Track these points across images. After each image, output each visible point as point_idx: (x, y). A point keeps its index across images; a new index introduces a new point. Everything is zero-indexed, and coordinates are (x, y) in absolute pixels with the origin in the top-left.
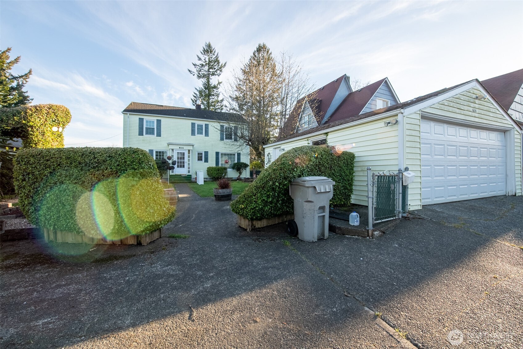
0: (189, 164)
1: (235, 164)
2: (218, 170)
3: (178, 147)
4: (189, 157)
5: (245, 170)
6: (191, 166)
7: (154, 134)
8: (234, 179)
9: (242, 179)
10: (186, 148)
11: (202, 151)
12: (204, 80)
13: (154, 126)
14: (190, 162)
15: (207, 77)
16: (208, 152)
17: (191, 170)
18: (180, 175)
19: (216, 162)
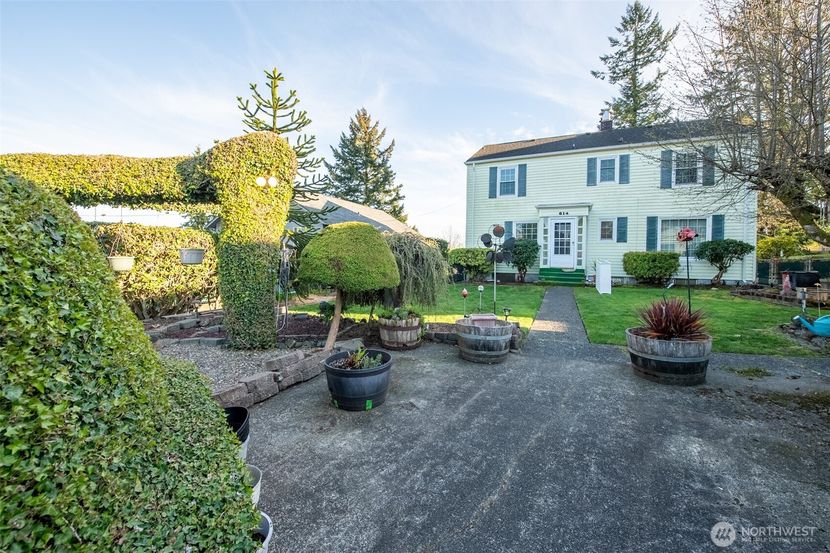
0: (580, 247)
1: (705, 246)
2: (654, 261)
3: (556, 213)
4: (580, 231)
5: (739, 261)
6: (583, 251)
7: (513, 192)
8: (702, 282)
9: (728, 283)
10: (572, 212)
11: (612, 216)
12: (624, 82)
13: (513, 177)
14: (584, 243)
15: (632, 73)
16: (626, 218)
17: (583, 258)
18: (560, 270)
19: (648, 240)
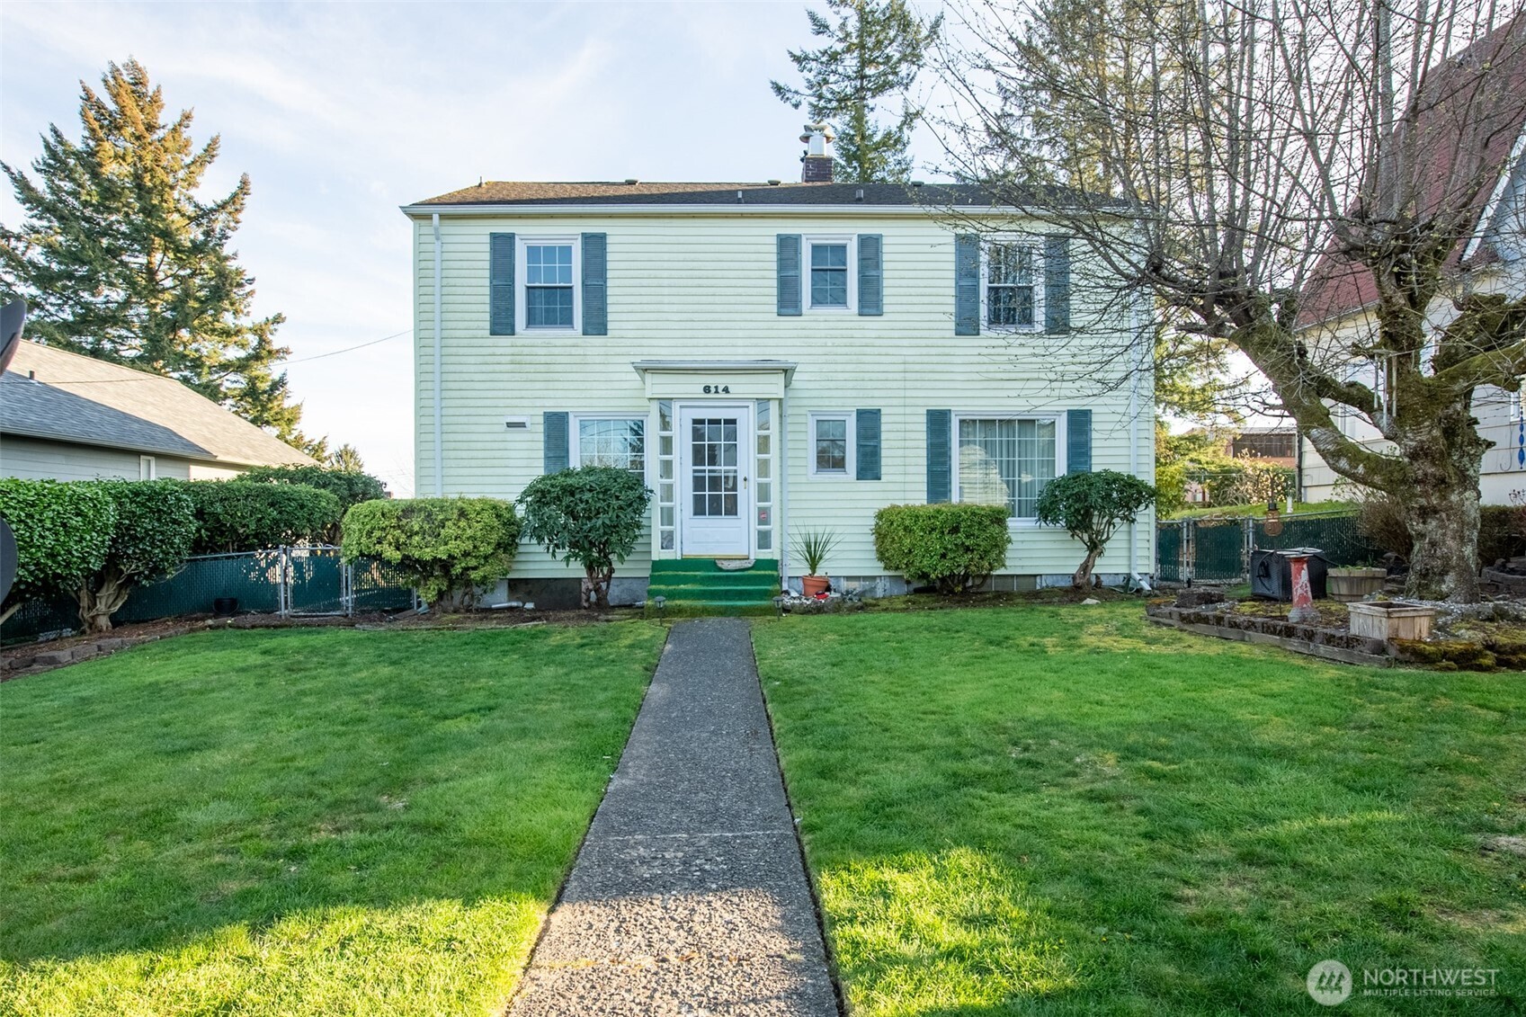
0: (764, 493)
1: (1056, 485)
2: (955, 530)
3: (693, 386)
4: (763, 444)
5: (1125, 527)
6: (774, 504)
7: (567, 321)
8: (1050, 582)
9: (1106, 581)
10: (742, 387)
11: (845, 406)
13: (568, 273)
14: (773, 479)
16: (877, 413)
17: (774, 527)
18: (711, 564)
19: (931, 473)
